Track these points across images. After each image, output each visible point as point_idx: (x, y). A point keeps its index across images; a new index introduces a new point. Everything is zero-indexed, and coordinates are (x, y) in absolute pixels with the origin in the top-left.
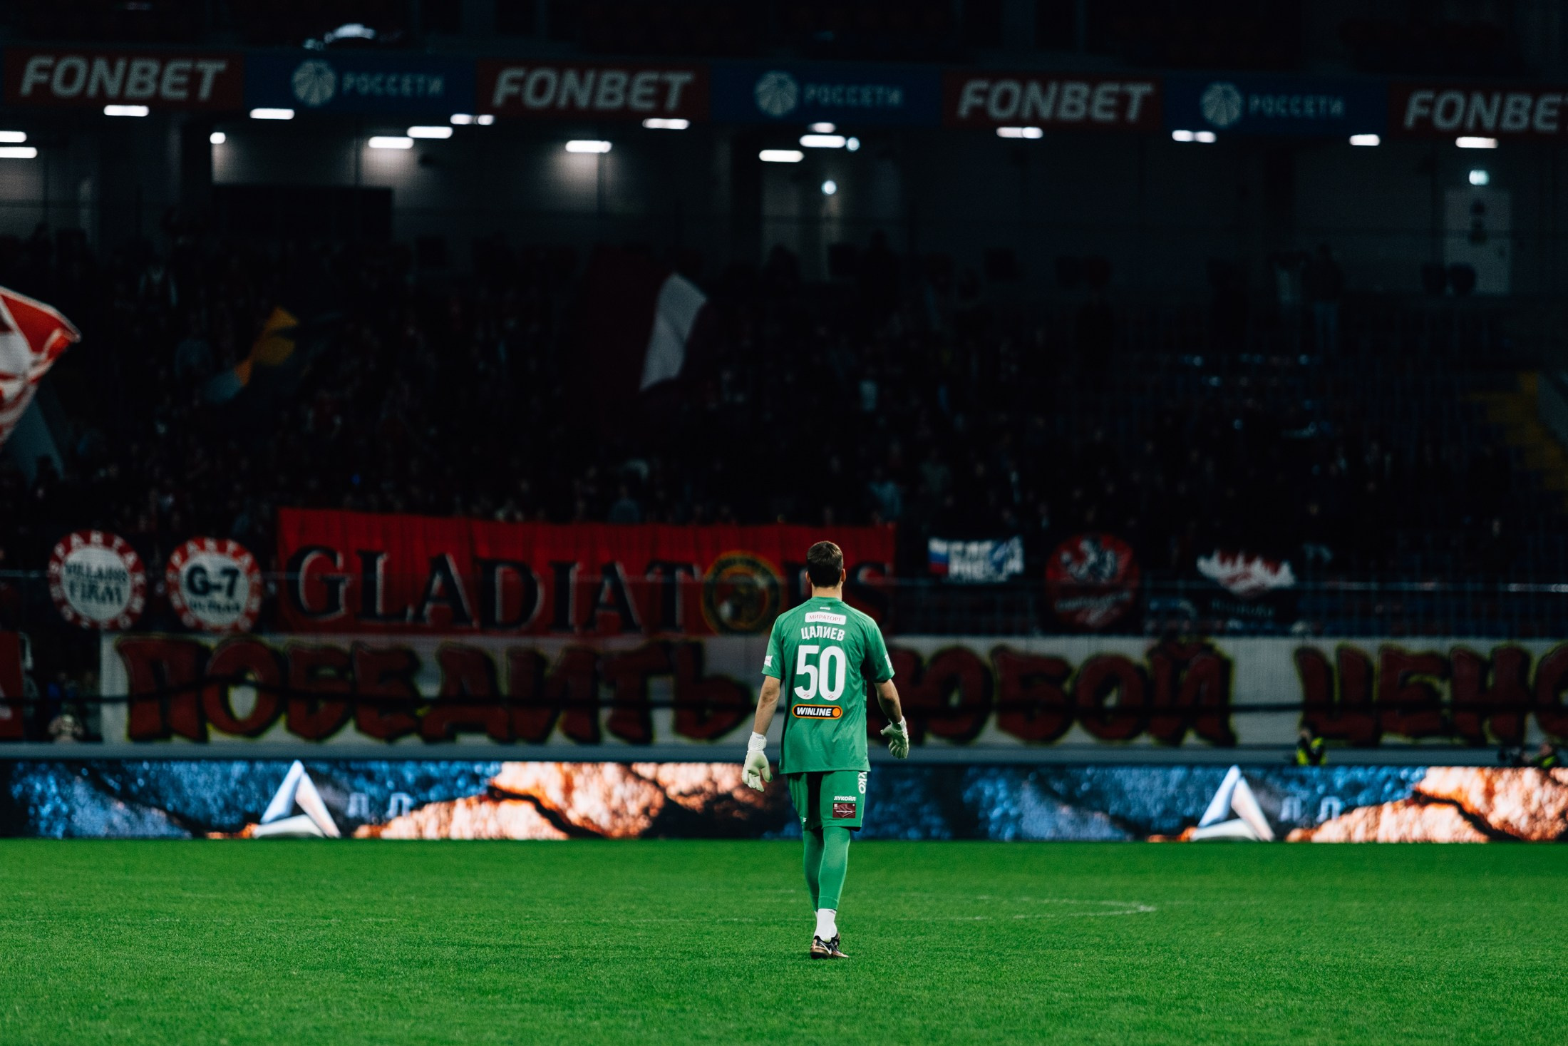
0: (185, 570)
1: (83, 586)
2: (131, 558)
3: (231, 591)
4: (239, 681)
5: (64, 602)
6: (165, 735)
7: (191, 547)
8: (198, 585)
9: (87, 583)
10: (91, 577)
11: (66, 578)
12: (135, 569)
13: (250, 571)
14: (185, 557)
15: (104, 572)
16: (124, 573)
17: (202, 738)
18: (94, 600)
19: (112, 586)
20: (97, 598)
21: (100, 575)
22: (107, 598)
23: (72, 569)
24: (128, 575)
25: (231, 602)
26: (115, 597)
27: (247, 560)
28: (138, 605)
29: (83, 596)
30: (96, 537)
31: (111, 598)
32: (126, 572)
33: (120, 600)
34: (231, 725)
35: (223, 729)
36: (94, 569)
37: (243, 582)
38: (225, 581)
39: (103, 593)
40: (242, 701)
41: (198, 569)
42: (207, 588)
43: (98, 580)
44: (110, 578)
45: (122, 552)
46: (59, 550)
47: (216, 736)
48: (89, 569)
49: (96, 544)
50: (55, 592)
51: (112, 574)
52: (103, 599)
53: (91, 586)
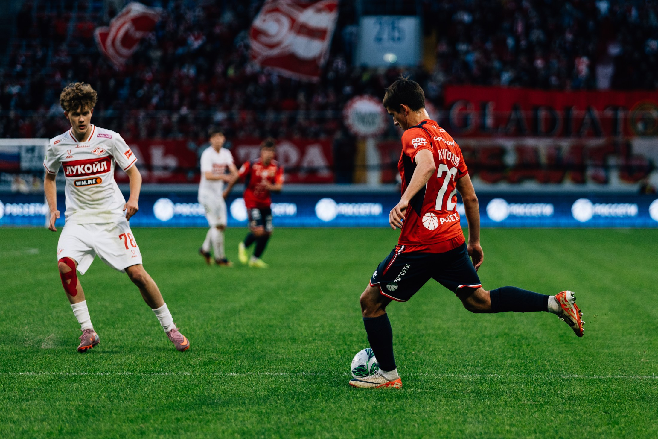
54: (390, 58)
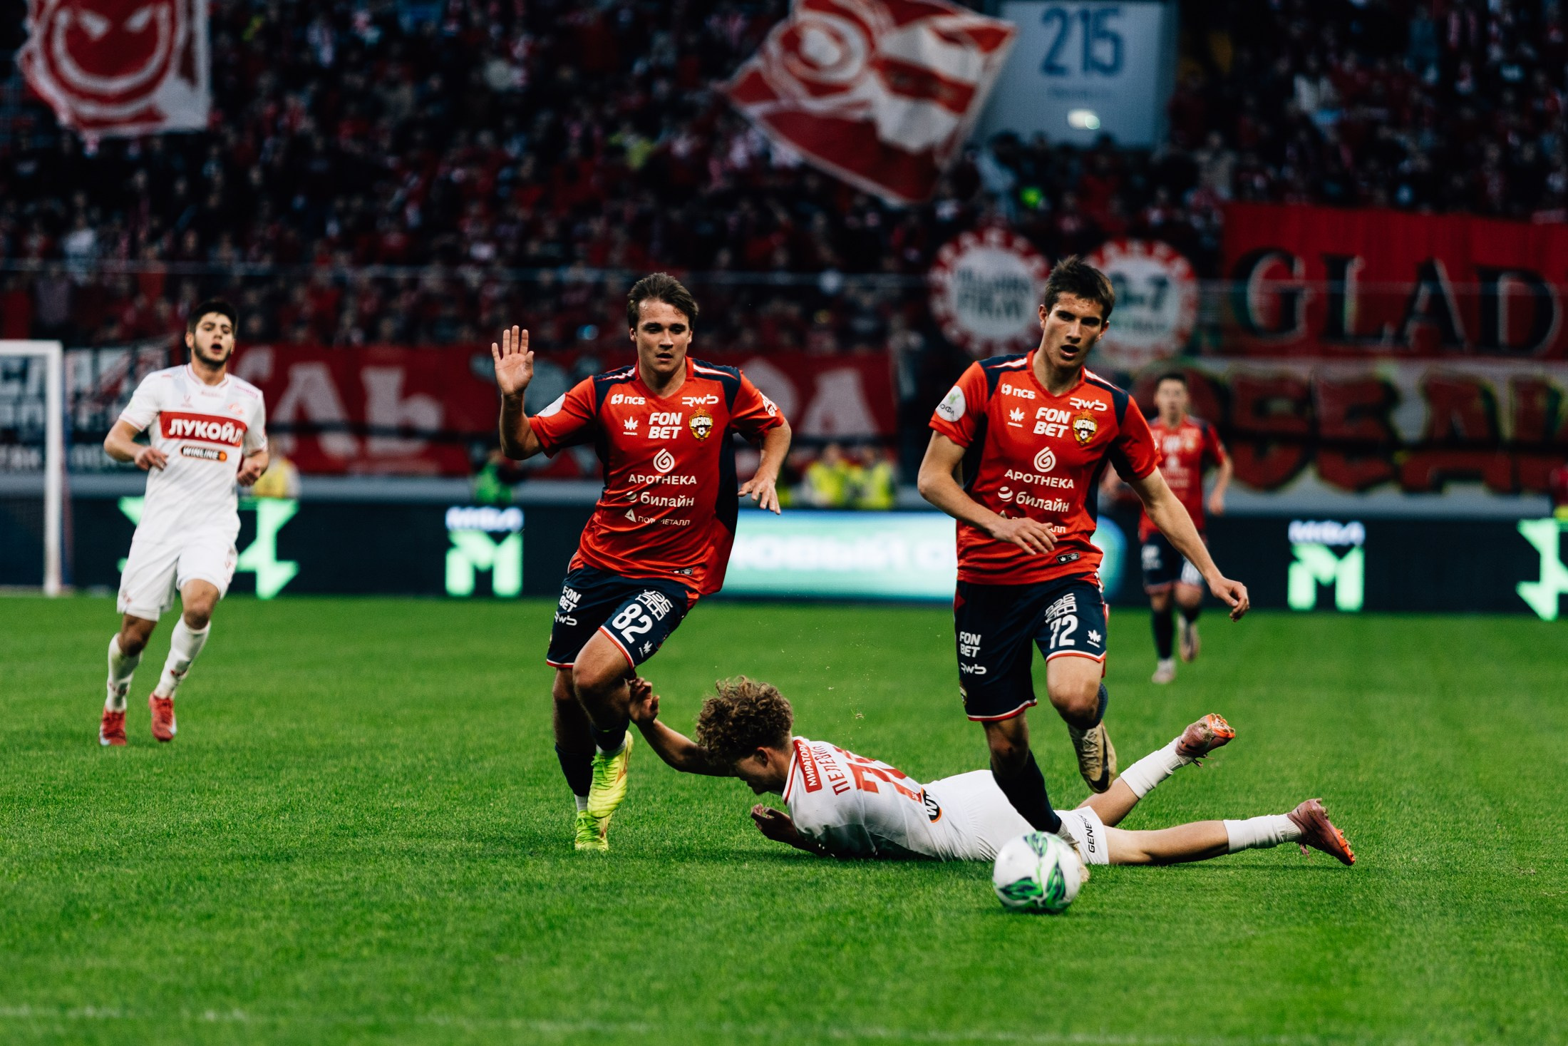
1: (975, 296)
2: (1037, 264)
3: (1156, 306)
5: (948, 318)
7: (1112, 248)
9: (979, 293)
10: (986, 285)
11: (953, 289)
12: (1038, 276)
13: (1183, 281)
14: (1104, 261)
15: (1002, 281)
16: (1026, 282)
18: (987, 314)
19: (1012, 298)
20: (991, 312)
21: (997, 283)
22: (1005, 312)
23: (963, 277)
24: (1031, 284)
25: (1156, 319)
26: (1015, 313)
27: (1179, 266)
29: (975, 309)
30: (994, 236)
31: (1010, 314)
32: (1028, 279)
33: (1020, 315)
36: (990, 276)
37: (1173, 295)
38: (1151, 291)
39: (999, 307)
41: (1119, 278)
43: (994, 290)
44: (1010, 288)
45: (1026, 255)
46: (946, 253)
48: (983, 277)
49: (993, 246)
52: (999, 313)
54: (1084, 120)
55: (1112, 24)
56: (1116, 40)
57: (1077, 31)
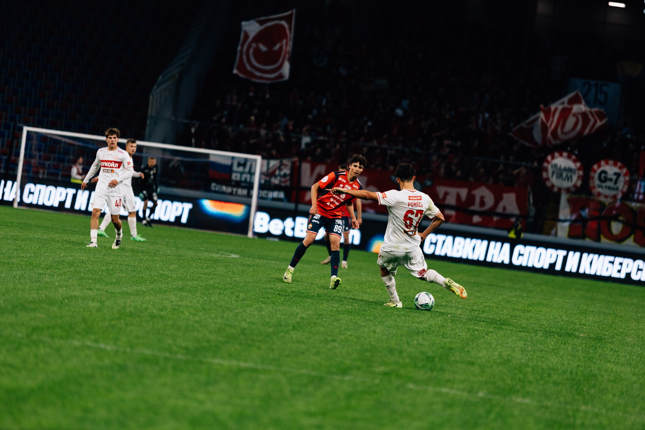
0: (599, 171)
1: (557, 173)
2: (578, 164)
3: (616, 182)
4: (616, 219)
5: (548, 179)
6: (583, 237)
7: (603, 163)
8: (603, 178)
9: (559, 172)
10: (561, 170)
11: (550, 170)
12: (579, 169)
13: (625, 175)
14: (599, 166)
15: (567, 169)
16: (575, 170)
17: (598, 240)
18: (561, 179)
19: (569, 175)
20: (562, 179)
21: (565, 169)
22: (567, 179)
23: (554, 166)
24: (577, 171)
25: (615, 187)
26: (570, 180)
27: (625, 170)
28: (579, 183)
29: (557, 177)
30: (565, 154)
31: (568, 180)
32: (576, 169)
33: (572, 181)
34: (610, 236)
35: (606, 237)
36: (563, 167)
37: (622, 179)
38: (614, 178)
39: (565, 177)
40: (616, 228)
41: (604, 172)
42: (606, 179)
43: (564, 171)
44: (569, 171)
45: (575, 161)
46: (549, 158)
47: (603, 240)
48: (560, 167)
49: (564, 157)
50: (545, 175)
51: (570, 170)
52: (565, 179)
53: (560, 172)
55: (605, 89)
56: (606, 94)
57: (593, 90)
